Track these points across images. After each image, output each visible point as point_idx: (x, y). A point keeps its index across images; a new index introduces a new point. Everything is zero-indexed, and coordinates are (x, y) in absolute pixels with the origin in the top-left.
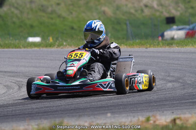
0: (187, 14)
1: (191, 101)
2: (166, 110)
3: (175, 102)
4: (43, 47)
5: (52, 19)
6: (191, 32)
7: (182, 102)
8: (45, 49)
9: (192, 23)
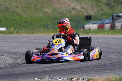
0: (99, 14)
1: (99, 68)
2: (84, 74)
3: (90, 69)
4: (7, 34)
5: (13, 16)
6: (101, 25)
7: (94, 69)
8: (8, 35)
9: (102, 20)
